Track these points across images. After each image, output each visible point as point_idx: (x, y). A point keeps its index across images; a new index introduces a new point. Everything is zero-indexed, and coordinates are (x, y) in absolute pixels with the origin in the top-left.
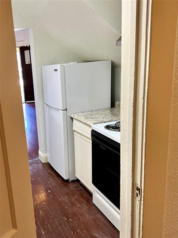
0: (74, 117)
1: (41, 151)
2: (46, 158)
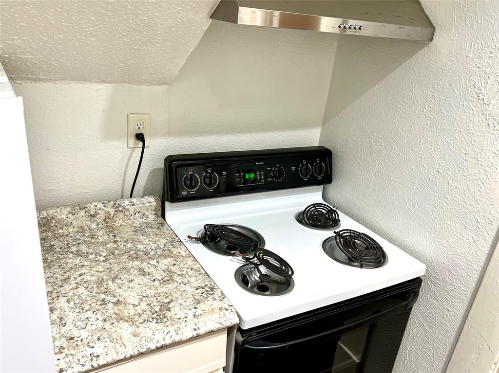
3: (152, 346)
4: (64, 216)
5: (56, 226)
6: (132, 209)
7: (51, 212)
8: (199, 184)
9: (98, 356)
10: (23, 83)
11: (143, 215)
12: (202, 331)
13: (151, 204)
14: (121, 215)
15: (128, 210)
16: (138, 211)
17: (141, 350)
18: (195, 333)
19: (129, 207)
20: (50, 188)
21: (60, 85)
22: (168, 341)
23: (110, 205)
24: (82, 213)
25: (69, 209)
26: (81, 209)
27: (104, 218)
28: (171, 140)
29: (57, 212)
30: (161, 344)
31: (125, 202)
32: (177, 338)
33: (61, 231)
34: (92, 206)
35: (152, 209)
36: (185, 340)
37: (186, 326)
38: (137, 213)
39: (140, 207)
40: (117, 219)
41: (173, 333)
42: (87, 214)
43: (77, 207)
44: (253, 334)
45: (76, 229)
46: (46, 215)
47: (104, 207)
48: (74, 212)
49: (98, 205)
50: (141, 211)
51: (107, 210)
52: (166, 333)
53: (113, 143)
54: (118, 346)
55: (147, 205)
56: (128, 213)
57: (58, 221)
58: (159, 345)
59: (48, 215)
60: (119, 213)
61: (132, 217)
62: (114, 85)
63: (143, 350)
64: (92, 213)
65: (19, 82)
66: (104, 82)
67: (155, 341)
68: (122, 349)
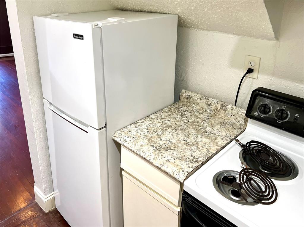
0: (125, 144)
1: (40, 188)
2: (53, 200)
3: (142, 155)
4: (196, 98)
5: (192, 102)
6: (230, 111)
7: (193, 94)
8: (270, 114)
9: (126, 142)
10: (197, 30)
11: (237, 119)
12: (163, 168)
13: (242, 114)
14: (223, 112)
15: (228, 111)
16: (234, 114)
17: (137, 152)
18: (159, 166)
19: (229, 109)
20: (201, 84)
21: (212, 33)
22: (148, 159)
23: (220, 103)
24: (204, 101)
25: (200, 96)
26: (205, 99)
27: (214, 109)
28: (274, 79)
29: (195, 95)
30: (145, 157)
31: (229, 106)
32: (152, 161)
33: (193, 105)
34: (211, 100)
35: (242, 117)
36: (154, 165)
37: (159, 160)
38: (233, 116)
39: (235, 113)
40: (221, 113)
41: (153, 157)
42: (206, 102)
43: (204, 97)
44: (189, 198)
45: (200, 108)
46: (190, 95)
47: (216, 103)
48: (202, 99)
49: (214, 101)
50: (236, 115)
51: (217, 105)
52: (151, 155)
53: (235, 70)
54: (133, 144)
55: (240, 113)
56: (228, 113)
57: (193, 100)
58: (144, 157)
59: (191, 95)
60: (223, 110)
61: (229, 116)
62: (240, 36)
63: (138, 153)
64: (209, 103)
65: (196, 30)
66: (234, 34)
67: (144, 154)
68: (133, 146)
